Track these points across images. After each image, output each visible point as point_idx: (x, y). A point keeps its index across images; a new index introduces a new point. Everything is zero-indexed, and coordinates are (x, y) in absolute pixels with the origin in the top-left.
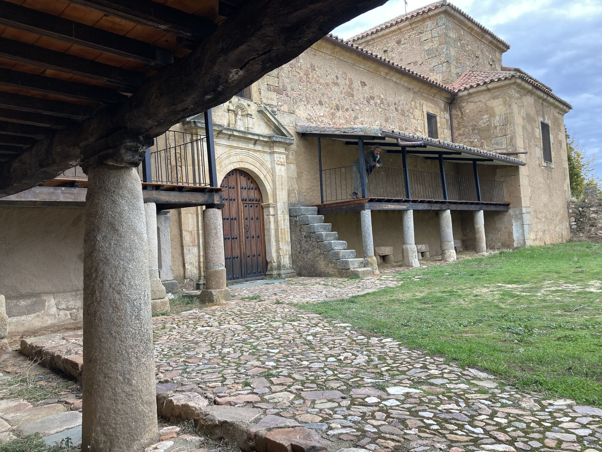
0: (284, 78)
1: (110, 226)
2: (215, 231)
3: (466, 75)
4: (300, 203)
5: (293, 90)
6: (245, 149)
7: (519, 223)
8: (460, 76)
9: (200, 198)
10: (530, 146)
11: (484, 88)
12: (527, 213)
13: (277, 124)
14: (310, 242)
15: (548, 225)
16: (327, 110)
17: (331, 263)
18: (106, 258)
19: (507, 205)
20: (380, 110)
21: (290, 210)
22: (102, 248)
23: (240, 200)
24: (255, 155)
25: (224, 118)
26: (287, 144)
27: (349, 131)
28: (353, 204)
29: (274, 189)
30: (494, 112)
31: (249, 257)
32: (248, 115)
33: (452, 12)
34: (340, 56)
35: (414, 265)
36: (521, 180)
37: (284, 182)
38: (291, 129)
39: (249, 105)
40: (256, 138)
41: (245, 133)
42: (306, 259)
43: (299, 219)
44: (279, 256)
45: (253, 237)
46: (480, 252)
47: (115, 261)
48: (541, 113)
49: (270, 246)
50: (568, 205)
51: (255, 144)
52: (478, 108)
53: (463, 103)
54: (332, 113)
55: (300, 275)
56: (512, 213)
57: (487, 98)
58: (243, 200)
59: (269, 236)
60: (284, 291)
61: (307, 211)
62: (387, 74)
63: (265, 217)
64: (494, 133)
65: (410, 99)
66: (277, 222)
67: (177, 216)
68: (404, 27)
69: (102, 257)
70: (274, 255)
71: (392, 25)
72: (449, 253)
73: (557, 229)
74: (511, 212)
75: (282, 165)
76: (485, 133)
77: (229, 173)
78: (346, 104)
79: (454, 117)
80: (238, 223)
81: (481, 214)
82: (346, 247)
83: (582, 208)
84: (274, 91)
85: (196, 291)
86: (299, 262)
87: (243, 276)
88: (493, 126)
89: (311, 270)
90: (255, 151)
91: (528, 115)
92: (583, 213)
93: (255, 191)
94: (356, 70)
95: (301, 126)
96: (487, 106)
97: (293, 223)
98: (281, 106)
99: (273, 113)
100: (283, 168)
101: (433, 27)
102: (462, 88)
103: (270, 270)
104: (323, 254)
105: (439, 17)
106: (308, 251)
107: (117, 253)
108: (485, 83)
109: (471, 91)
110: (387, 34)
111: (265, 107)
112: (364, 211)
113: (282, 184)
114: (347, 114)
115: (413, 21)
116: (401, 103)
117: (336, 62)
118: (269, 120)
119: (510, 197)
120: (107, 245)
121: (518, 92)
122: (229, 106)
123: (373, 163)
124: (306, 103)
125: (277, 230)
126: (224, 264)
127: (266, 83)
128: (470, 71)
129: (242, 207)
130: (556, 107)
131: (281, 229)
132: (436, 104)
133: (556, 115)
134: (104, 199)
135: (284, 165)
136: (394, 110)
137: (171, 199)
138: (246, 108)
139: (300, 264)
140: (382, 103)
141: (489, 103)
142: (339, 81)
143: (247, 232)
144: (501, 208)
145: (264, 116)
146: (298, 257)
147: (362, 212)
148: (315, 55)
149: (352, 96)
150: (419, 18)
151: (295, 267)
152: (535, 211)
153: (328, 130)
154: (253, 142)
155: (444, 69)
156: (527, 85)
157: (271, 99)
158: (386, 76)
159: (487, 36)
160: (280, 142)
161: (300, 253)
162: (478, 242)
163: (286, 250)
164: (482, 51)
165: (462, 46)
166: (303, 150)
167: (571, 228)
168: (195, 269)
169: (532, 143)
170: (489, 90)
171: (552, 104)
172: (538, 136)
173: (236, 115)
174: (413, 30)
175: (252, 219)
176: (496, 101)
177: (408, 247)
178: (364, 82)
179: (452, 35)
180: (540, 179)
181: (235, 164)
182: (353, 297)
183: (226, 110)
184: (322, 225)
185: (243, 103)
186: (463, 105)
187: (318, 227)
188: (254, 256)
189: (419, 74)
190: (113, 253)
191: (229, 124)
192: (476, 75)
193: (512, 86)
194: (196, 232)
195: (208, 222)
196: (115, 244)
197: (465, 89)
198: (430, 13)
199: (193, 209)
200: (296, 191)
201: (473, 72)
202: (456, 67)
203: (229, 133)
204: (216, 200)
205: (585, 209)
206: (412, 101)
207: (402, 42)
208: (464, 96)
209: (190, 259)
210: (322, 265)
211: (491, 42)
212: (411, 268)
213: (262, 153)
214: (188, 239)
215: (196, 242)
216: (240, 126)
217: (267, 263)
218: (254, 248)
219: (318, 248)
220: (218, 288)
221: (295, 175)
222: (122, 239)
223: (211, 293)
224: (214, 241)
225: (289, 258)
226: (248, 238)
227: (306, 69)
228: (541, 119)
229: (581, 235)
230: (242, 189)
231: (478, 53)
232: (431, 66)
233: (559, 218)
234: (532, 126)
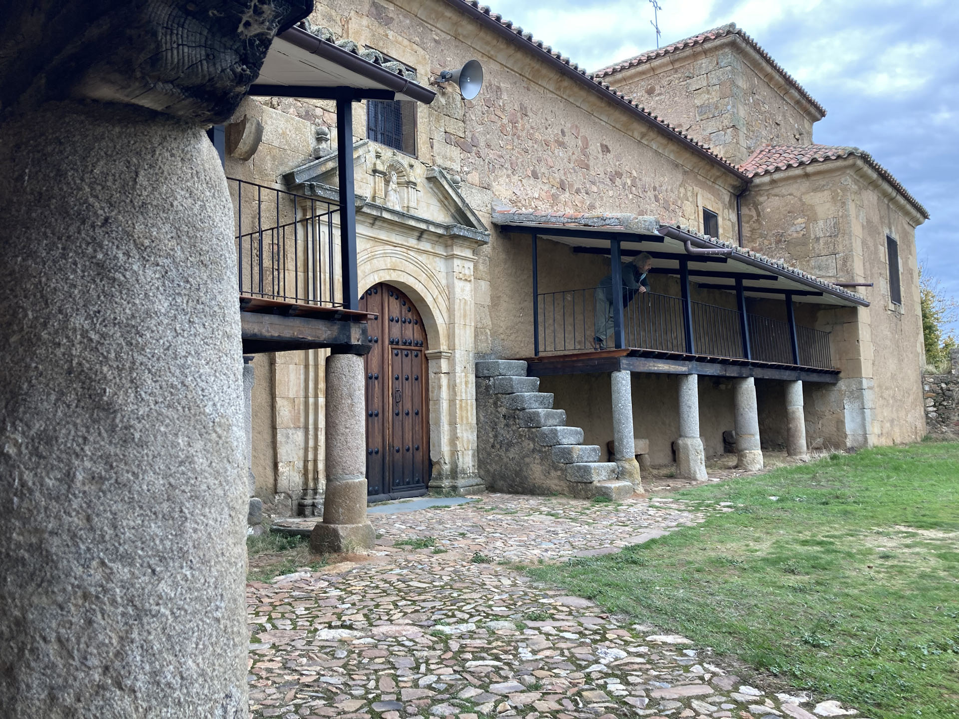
0: (475, 124)
1: (77, 385)
2: (349, 401)
3: (762, 151)
4: (493, 352)
5: (489, 146)
6: (401, 246)
7: (857, 405)
8: (753, 152)
9: (322, 331)
10: (872, 274)
11: (799, 172)
12: (869, 388)
13: (460, 204)
14: (514, 428)
15: (897, 411)
16: (546, 188)
17: (556, 469)
18: (38, 549)
19: (835, 374)
20: (631, 196)
21: (477, 364)
22: (22, 498)
23: (387, 342)
24: (419, 258)
25: (365, 185)
26: (477, 242)
27: (595, 222)
28: (598, 359)
29: (451, 325)
30: (816, 214)
31: (398, 451)
32: (410, 184)
33: (744, 45)
34: (569, 96)
35: (698, 476)
36: (860, 332)
37: (468, 312)
38: (483, 216)
39: (411, 166)
40: (423, 226)
41: (403, 215)
42: (505, 460)
43: (494, 384)
44: (454, 452)
45: (407, 414)
46: (795, 455)
47: (86, 566)
48: (887, 221)
49: (439, 432)
50: (923, 377)
51: (419, 238)
52: (787, 205)
53: (761, 196)
54: (553, 195)
55: (492, 488)
56: (843, 388)
57: (803, 189)
58: (391, 343)
59: (438, 412)
60: (478, 528)
61: (509, 367)
62: (643, 135)
63: (432, 375)
64: (814, 248)
65: (678, 183)
66: (455, 385)
67: (267, 368)
68: (660, 66)
69: (19, 546)
70: (446, 449)
71: (640, 62)
72: (752, 456)
73: (910, 418)
74: (842, 385)
75: (466, 280)
76: (798, 248)
77: (369, 289)
78: (577, 180)
79: (744, 219)
80: (381, 384)
81: (798, 387)
82: (581, 441)
83: (946, 384)
84: (457, 145)
85: (297, 520)
86: (491, 464)
87: (386, 489)
88: (813, 236)
89: (514, 481)
90: (419, 251)
91: (869, 221)
92: (947, 393)
93: (415, 326)
94: (595, 123)
95: (503, 213)
96: (803, 204)
97: (483, 389)
98: (467, 174)
99: (454, 184)
100: (468, 287)
101: (711, 68)
102: (761, 171)
103: (436, 479)
104: (540, 451)
105: (721, 52)
106: (510, 445)
107: (102, 523)
108: (801, 164)
109: (776, 176)
110: (631, 77)
111: (441, 172)
112: (618, 374)
113: (465, 316)
114: (578, 199)
115: (676, 57)
116: (664, 188)
117: (562, 105)
118: (447, 196)
119: (840, 359)
120: (50, 483)
121: (856, 182)
122: (375, 164)
123: (634, 285)
124: (510, 172)
125: (452, 402)
126: (364, 470)
127: (442, 129)
128: (768, 146)
129: (389, 355)
130: (907, 213)
131: (461, 400)
132: (718, 196)
133: (906, 226)
134: (57, 253)
135: (470, 281)
136: (653, 199)
137: (264, 331)
138: (406, 170)
139: (493, 467)
140: (634, 185)
141: (807, 199)
142: (566, 139)
143: (396, 403)
144: (827, 379)
145: (438, 188)
146: (489, 454)
147: (615, 375)
148: (528, 90)
149: (587, 168)
150: (688, 52)
151: (482, 473)
152: (880, 386)
153: (553, 220)
154: (417, 234)
155: (728, 138)
156: (870, 172)
157: (452, 159)
158: (642, 138)
159: (793, 91)
160: (465, 238)
161: (493, 446)
162: (793, 437)
163: (468, 441)
164: (784, 116)
165: (756, 103)
166: (503, 256)
167: (927, 417)
168: (296, 474)
169: (875, 270)
170: (807, 175)
171: (902, 208)
172: (882, 259)
173: (387, 182)
174: (676, 72)
175: (407, 379)
176: (819, 194)
177: (689, 443)
178: (606, 146)
179: (742, 83)
180: (885, 330)
181: (382, 273)
182: (627, 548)
183: (370, 172)
184: (537, 396)
185: (402, 161)
186: (761, 199)
187: (530, 399)
188: (408, 450)
189: (695, 140)
190: (77, 521)
191: (374, 198)
192: (781, 152)
193: (848, 172)
194: (302, 400)
195: (336, 383)
196: (93, 478)
197: (767, 172)
198: (707, 46)
199: (298, 354)
200: (488, 331)
201: (774, 147)
202: (747, 137)
203: (375, 213)
204: (356, 337)
205: (951, 386)
206: (680, 186)
207: (657, 92)
208: (763, 184)
209: (288, 454)
210: (536, 472)
211: (798, 102)
212: (694, 483)
213: (431, 257)
214: (287, 413)
215: (302, 419)
216: (395, 202)
217: (431, 464)
218: (408, 436)
219: (529, 439)
220: (350, 521)
221: (488, 301)
222: (132, 452)
223: (335, 533)
224: (346, 421)
225: (473, 456)
226: (397, 414)
227: (513, 111)
228: (886, 231)
229: (944, 429)
230: (392, 321)
231: (779, 119)
232: (707, 133)
233: (911, 398)
234: (875, 240)
